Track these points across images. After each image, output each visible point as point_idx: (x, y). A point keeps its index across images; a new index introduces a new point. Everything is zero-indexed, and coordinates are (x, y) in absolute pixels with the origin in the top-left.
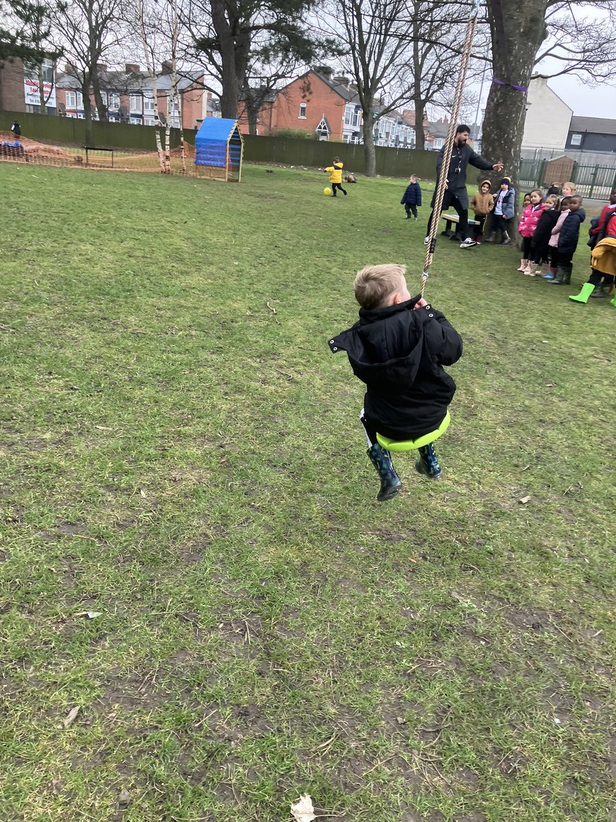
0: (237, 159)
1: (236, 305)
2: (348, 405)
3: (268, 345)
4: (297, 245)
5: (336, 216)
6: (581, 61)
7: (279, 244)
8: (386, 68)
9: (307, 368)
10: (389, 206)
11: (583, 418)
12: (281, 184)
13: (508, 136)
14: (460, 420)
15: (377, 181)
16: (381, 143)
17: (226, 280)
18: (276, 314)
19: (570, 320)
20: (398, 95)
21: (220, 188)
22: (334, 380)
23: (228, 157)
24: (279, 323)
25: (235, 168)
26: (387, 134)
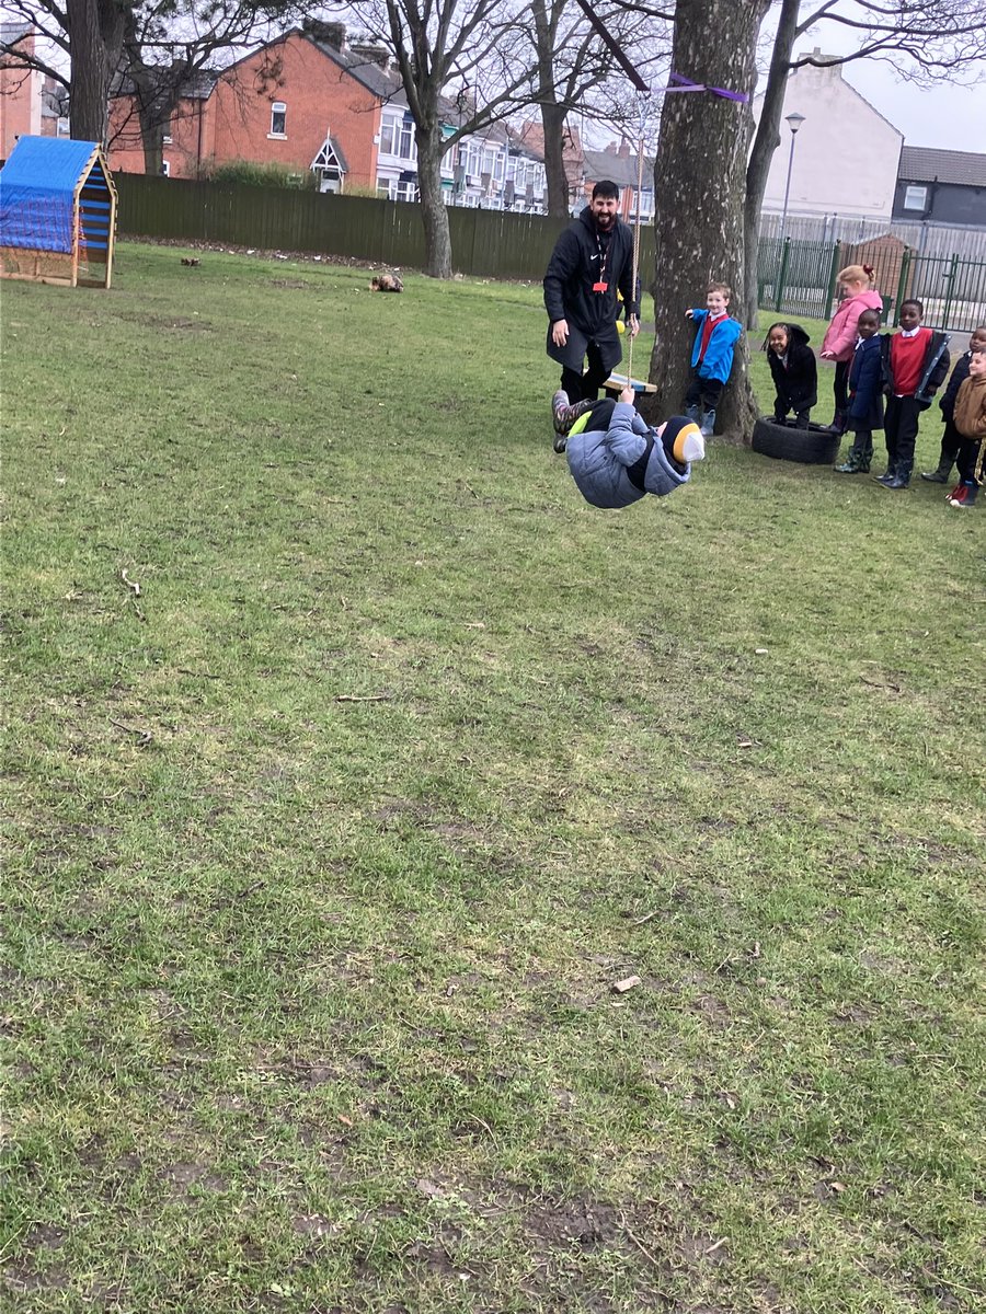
0: (103, 233)
1: (43, 578)
2: (274, 797)
3: (105, 668)
4: (221, 438)
5: (334, 371)
6: (896, 30)
7: (178, 435)
8: (465, 31)
9: (191, 719)
10: (468, 347)
11: (800, 812)
12: (213, 292)
13: (710, 196)
14: (526, 822)
15: (454, 287)
16: (469, 199)
17: (29, 521)
18: (138, 596)
19: (829, 605)
20: (500, 91)
21: (56, 302)
22: (252, 741)
23: (76, 229)
24: (142, 615)
25: (98, 255)
26: (485, 177)
